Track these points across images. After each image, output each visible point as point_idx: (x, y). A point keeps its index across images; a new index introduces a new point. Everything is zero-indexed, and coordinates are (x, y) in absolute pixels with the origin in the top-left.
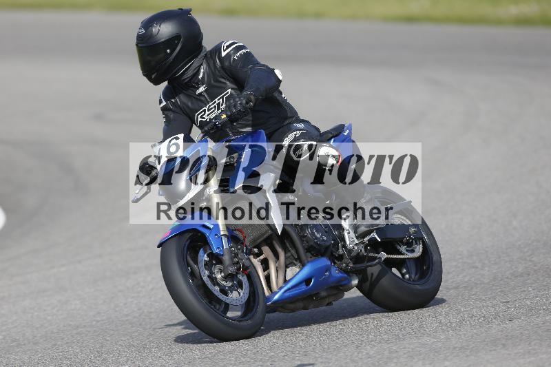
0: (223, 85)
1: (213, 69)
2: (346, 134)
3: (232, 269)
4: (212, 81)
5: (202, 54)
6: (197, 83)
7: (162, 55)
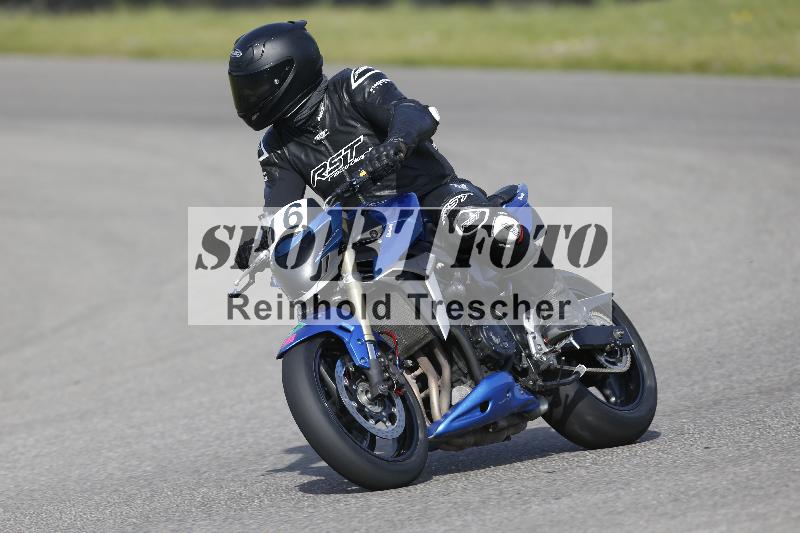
0: (351, 129)
1: (337, 106)
2: (521, 198)
3: (382, 388)
4: (337, 124)
5: (323, 86)
6: (315, 127)
7: (266, 87)
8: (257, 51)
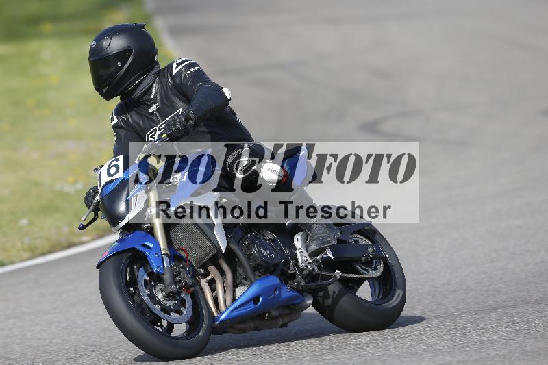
1: (165, 87)
4: (164, 100)
6: (149, 102)
8: (105, 43)
